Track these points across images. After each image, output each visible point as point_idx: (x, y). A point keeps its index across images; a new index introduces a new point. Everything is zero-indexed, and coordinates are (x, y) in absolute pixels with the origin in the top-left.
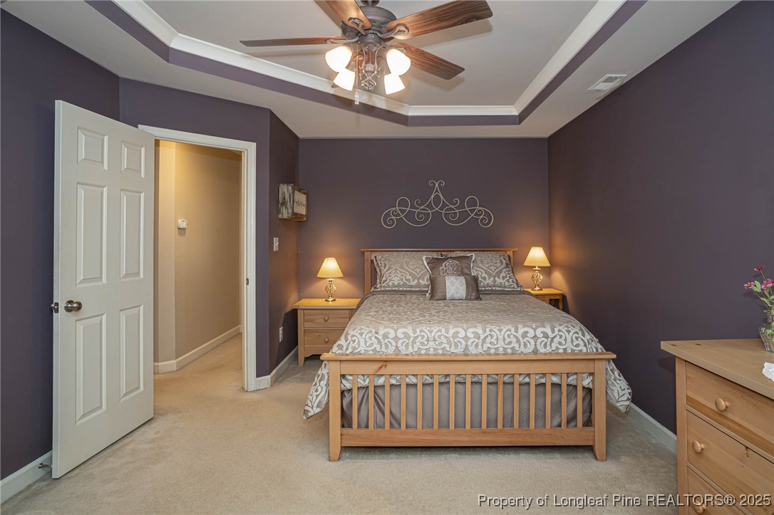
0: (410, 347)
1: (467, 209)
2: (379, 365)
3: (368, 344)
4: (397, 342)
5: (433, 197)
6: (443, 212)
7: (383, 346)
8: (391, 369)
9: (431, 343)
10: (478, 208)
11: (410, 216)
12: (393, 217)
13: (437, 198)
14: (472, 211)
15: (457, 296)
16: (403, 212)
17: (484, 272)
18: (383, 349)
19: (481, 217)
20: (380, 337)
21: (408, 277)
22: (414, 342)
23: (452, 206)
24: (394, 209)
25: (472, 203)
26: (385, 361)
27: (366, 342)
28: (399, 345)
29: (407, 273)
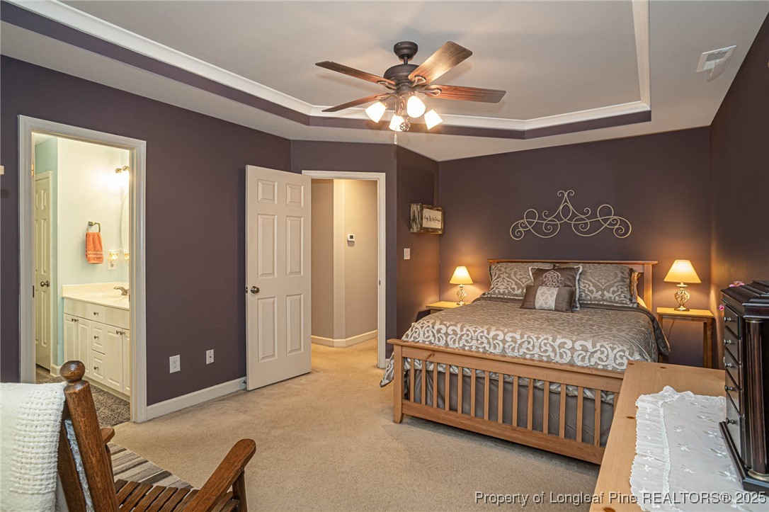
0: (457, 342)
1: (600, 219)
2: (429, 353)
3: (425, 336)
4: (447, 337)
5: (561, 207)
6: (573, 222)
7: (437, 339)
8: (438, 357)
9: (474, 342)
10: (612, 217)
11: (537, 227)
12: (521, 229)
13: (566, 207)
14: (605, 221)
15: (545, 306)
16: (530, 223)
17: (591, 285)
18: (436, 342)
19: (617, 227)
20: (435, 332)
21: (514, 286)
22: (460, 339)
23: (583, 217)
24: (522, 221)
25: (606, 212)
26: (434, 351)
27: (424, 334)
28: (448, 340)
29: (514, 282)
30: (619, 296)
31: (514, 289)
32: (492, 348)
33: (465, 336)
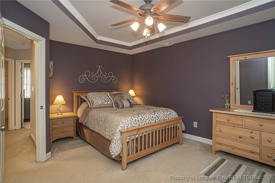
0: (142, 123)
1: (109, 77)
2: (137, 130)
3: (131, 124)
5: (98, 71)
6: (101, 77)
7: (135, 124)
8: (141, 131)
9: (147, 120)
10: (112, 76)
11: (90, 78)
12: (83, 79)
13: (99, 72)
14: (111, 77)
15: (127, 106)
16: (87, 76)
19: (113, 80)
22: (143, 121)
23: (104, 75)
24: (84, 75)
25: (111, 75)
26: (139, 129)
27: (130, 124)
28: (140, 123)
29: (103, 100)
30: (133, 101)
31: (104, 102)
32: (152, 121)
33: (144, 119)
